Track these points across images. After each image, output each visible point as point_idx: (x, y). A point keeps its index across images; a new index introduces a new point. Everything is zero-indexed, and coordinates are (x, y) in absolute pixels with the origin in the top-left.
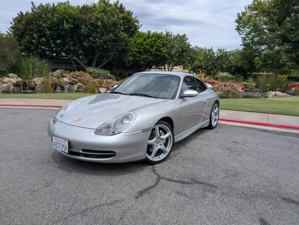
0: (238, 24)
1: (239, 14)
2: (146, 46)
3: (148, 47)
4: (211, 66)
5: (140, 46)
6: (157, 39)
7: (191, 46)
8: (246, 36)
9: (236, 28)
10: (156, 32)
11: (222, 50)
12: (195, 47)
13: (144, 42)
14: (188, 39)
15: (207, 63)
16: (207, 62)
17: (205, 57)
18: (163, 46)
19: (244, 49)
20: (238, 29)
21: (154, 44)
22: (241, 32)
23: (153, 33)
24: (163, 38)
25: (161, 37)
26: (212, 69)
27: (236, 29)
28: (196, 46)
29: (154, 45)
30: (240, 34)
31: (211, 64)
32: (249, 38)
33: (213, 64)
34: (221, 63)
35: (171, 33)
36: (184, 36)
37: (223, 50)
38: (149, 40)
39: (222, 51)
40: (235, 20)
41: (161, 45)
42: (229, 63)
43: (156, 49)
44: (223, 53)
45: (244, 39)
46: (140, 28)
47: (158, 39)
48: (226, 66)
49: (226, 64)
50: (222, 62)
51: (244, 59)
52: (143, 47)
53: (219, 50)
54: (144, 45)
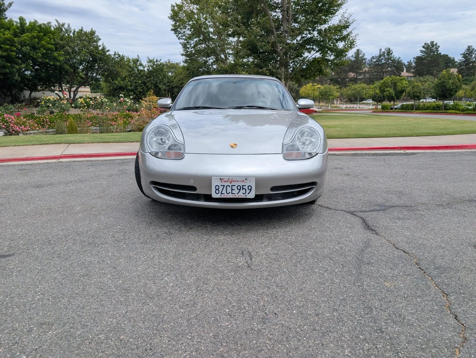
0: (174, 22)
1: (174, 7)
2: (22, 46)
3: (27, 49)
4: (141, 87)
5: (8, 47)
6: (42, 34)
7: (108, 51)
8: (185, 41)
9: (173, 28)
10: (36, 22)
11: (155, 60)
12: (115, 54)
13: (16, 39)
14: (100, 39)
15: (134, 81)
16: (134, 79)
17: (130, 72)
18: (57, 50)
19: (186, 61)
20: (175, 30)
21: (38, 43)
22: (180, 35)
23: (30, 23)
24: (53, 33)
25: (50, 32)
26: (144, 91)
27: (172, 30)
28: (115, 52)
29: (37, 46)
30: (179, 38)
31: (141, 83)
32: (190, 45)
33: (145, 83)
34: (156, 81)
35: (69, 26)
36: (93, 33)
37: (157, 61)
38: (27, 36)
39: (156, 63)
40: (170, 15)
41: (53, 46)
42: (168, 82)
43: (43, 54)
44: (156, 66)
45: (185, 46)
46: (7, 9)
47: (45, 35)
48: (164, 87)
49: (165, 84)
50: (158, 81)
51: (190, 76)
52: (15, 49)
53: (150, 61)
54: (17, 44)
